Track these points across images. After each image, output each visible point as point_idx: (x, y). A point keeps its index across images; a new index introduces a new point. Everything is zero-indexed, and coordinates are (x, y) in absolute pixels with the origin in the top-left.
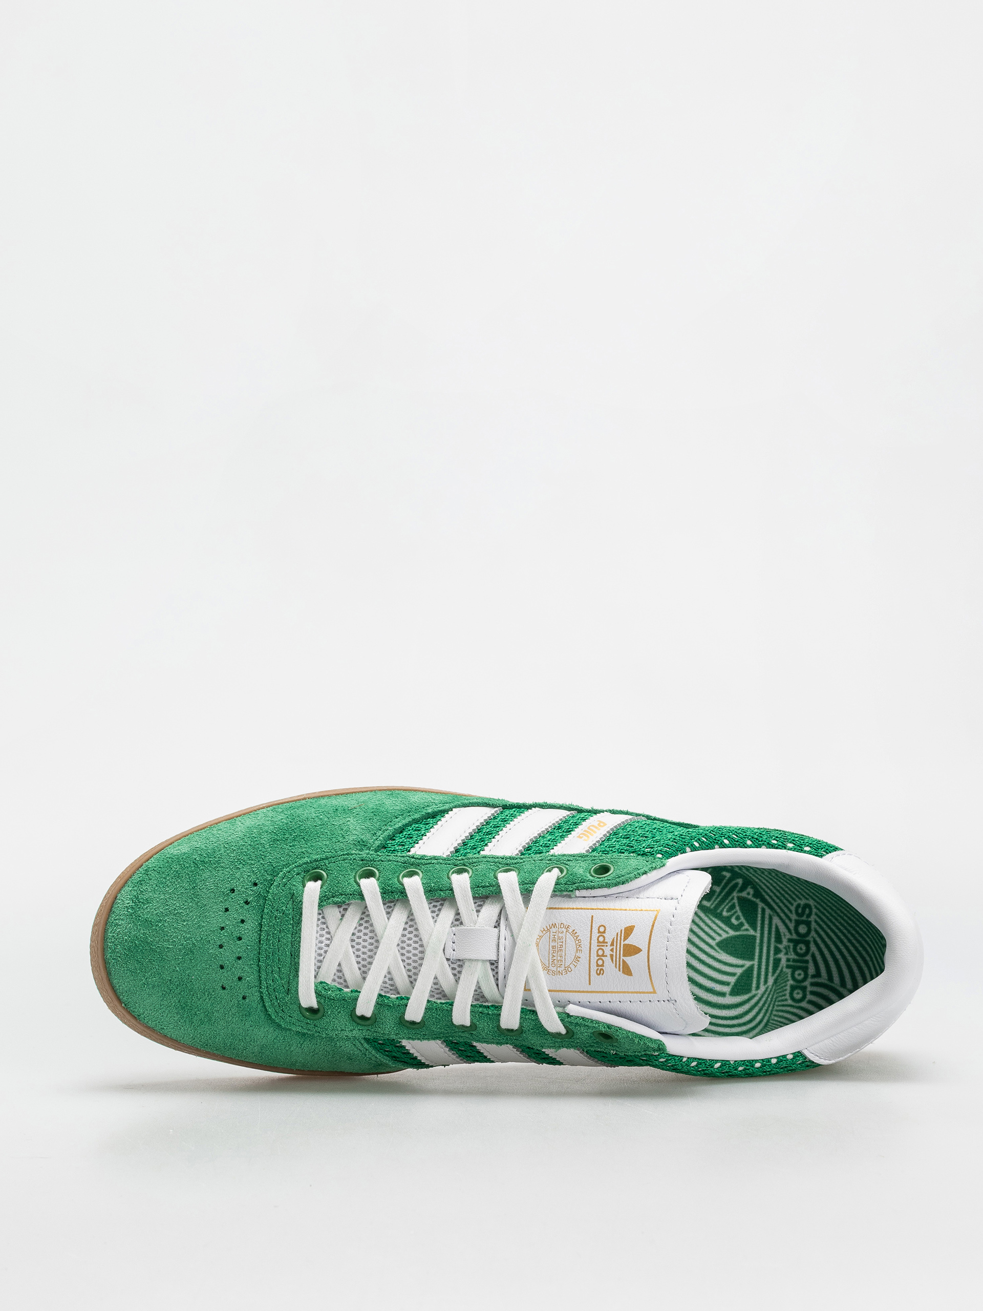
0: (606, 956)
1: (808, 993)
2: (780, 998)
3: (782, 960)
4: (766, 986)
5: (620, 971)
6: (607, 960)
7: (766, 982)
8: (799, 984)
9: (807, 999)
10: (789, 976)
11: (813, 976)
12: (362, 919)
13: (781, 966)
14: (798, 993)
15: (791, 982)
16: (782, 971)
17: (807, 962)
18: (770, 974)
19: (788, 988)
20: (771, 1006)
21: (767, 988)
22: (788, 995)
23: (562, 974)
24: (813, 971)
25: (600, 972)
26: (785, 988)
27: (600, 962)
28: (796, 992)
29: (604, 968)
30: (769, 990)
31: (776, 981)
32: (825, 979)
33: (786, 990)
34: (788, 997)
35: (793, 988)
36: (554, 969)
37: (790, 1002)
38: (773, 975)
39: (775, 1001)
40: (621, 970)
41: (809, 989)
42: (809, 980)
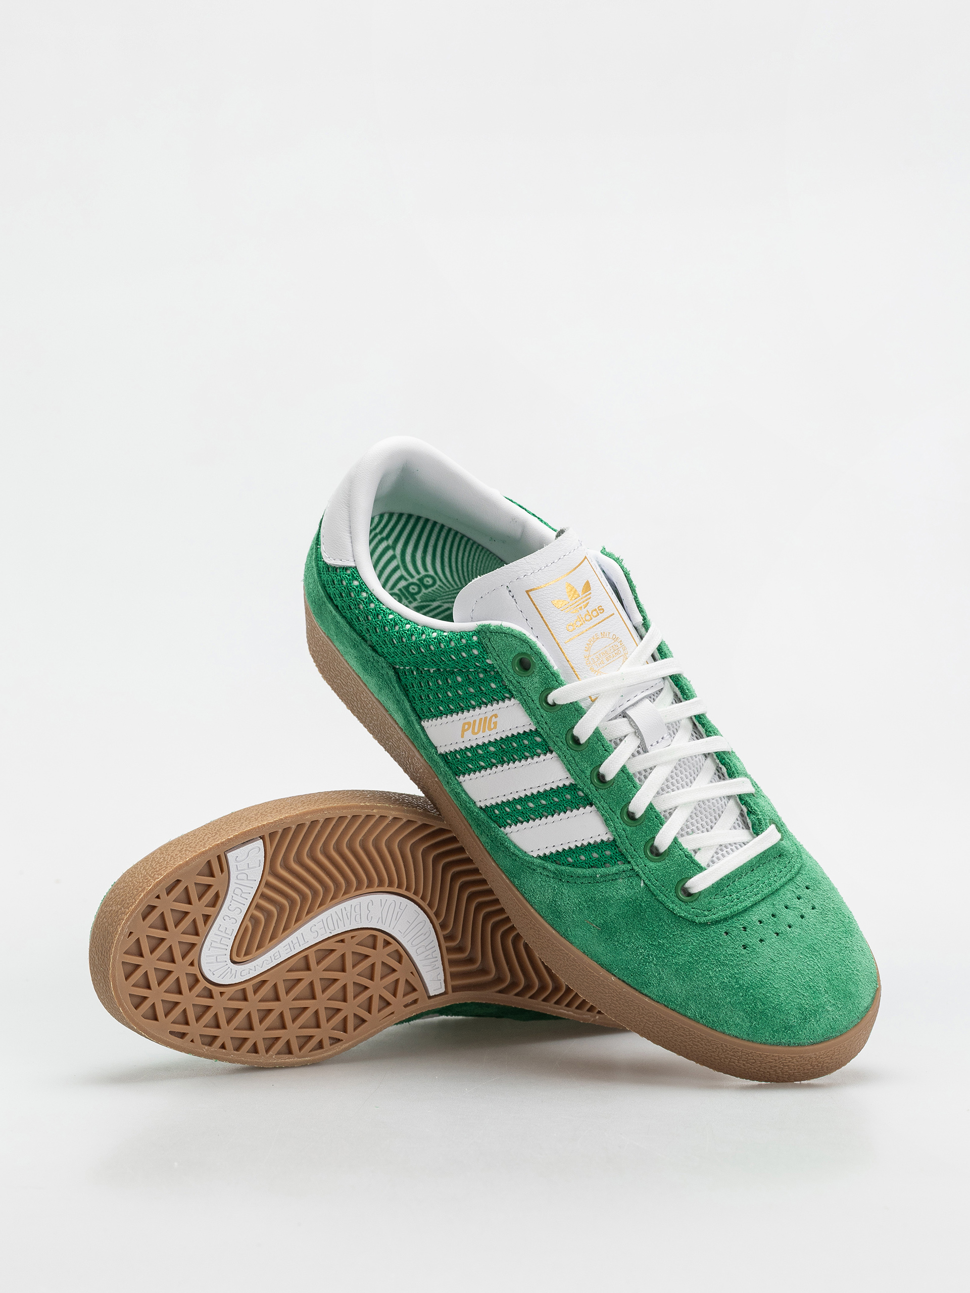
0: (587, 611)
1: (421, 575)
2: (442, 590)
3: (414, 606)
4: (442, 604)
5: (591, 593)
6: (590, 608)
7: (439, 607)
8: (421, 585)
9: (426, 573)
10: (420, 595)
11: (406, 580)
12: (688, 833)
13: (419, 604)
14: (428, 581)
15: (424, 591)
16: (422, 602)
17: (400, 590)
18: (432, 607)
19: (430, 590)
20: (453, 592)
21: (444, 603)
22: (435, 587)
23: (621, 641)
24: (403, 583)
25: (601, 609)
26: (432, 592)
27: (595, 613)
28: (428, 584)
29: (597, 608)
30: (443, 601)
31: (434, 600)
32: (401, 571)
33: (433, 590)
34: (436, 586)
35: (427, 587)
36: (621, 649)
37: (438, 582)
38: (431, 605)
39: (447, 592)
40: (589, 592)
41: (417, 577)
42: (411, 580)
